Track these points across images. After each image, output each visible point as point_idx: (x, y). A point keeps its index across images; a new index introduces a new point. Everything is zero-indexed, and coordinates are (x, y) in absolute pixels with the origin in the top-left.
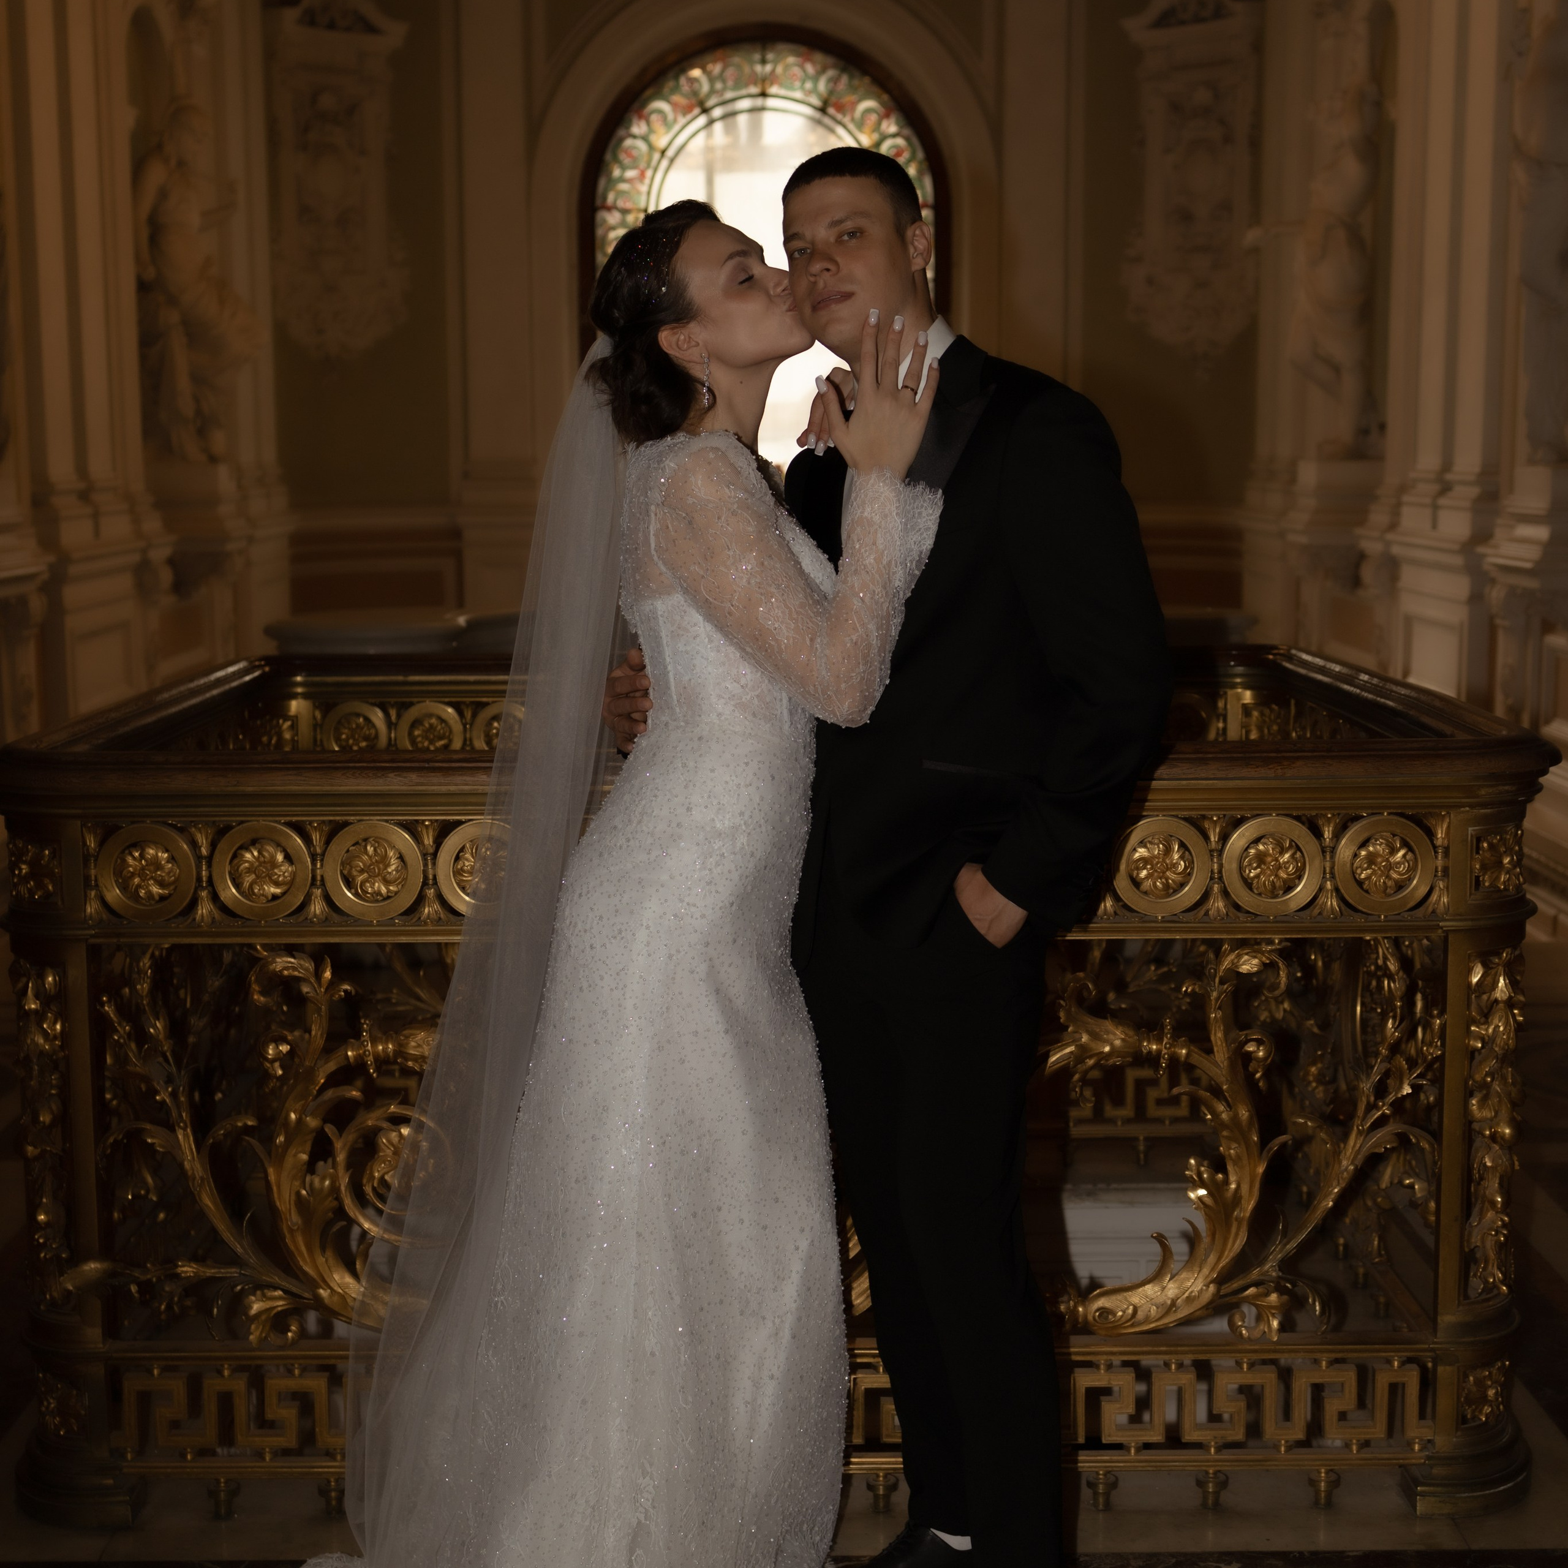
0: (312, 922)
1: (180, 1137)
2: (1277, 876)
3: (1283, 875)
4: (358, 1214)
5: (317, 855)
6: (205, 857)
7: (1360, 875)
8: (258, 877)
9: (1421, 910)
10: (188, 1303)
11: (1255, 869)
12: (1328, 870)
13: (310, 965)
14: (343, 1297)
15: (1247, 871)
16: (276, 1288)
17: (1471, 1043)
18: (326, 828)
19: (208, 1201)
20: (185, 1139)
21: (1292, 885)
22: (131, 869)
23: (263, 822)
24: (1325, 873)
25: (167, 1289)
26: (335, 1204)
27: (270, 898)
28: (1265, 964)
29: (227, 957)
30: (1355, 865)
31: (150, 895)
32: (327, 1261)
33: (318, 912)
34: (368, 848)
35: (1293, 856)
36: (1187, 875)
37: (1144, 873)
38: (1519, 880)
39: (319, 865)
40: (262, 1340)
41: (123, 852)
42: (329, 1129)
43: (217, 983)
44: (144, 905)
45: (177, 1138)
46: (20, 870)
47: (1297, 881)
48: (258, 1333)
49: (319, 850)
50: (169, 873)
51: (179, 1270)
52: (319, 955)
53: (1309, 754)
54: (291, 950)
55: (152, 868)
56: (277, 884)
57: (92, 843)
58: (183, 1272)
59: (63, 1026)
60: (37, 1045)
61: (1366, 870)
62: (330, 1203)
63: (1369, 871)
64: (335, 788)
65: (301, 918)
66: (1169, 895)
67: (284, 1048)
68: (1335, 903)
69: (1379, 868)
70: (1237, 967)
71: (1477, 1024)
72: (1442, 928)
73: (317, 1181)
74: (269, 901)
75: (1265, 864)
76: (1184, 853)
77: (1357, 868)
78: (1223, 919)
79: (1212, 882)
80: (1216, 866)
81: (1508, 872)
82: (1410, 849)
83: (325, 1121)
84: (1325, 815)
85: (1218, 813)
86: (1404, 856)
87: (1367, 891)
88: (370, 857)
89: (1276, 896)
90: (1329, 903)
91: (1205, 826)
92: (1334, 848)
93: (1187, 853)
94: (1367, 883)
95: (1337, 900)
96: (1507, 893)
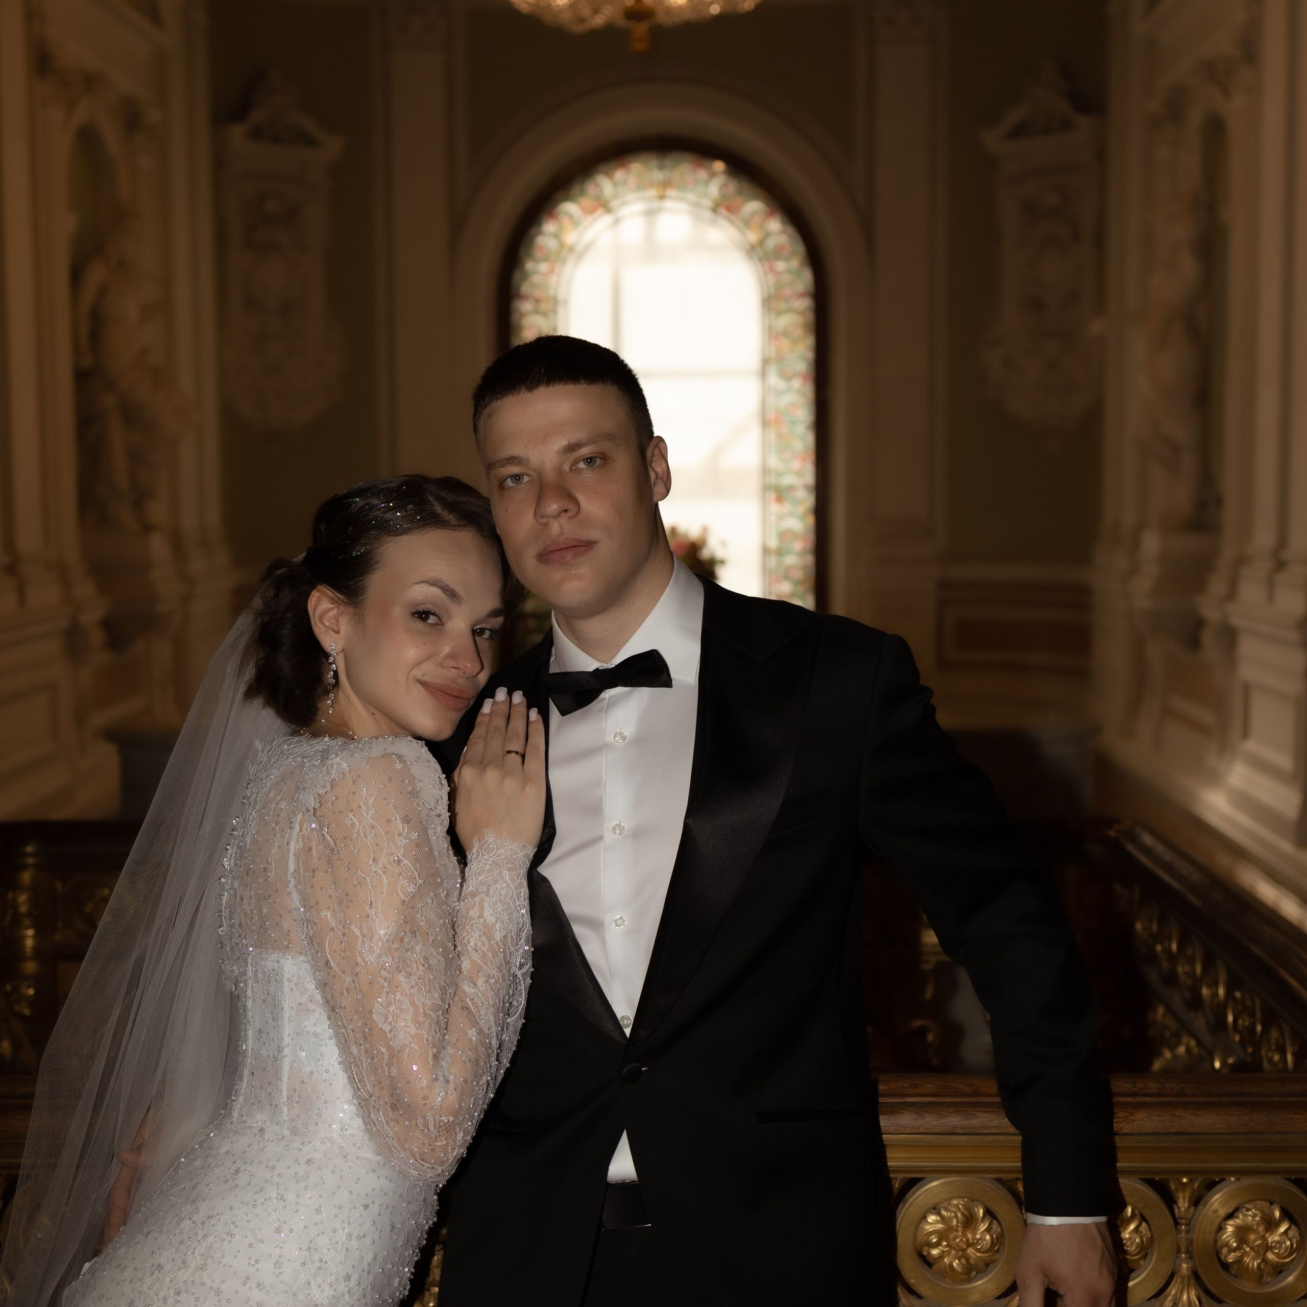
7: (1226, 1257)
12: (1183, 1248)
24: (1179, 1252)
30: (1221, 1243)
35: (1136, 1231)
36: (993, 1252)
37: (936, 1251)
47: (1141, 1262)
53: (1154, 1100)
61: (1235, 1250)
63: (1238, 1254)
66: (970, 1279)
68: (1193, 1294)
69: (1252, 1249)
76: (990, 1224)
77: (1222, 1247)
82: (1294, 1223)
84: (1179, 1181)
86: (1286, 1232)
87: (1236, 1277)
90: (1185, 1297)
91: (1017, 1188)
92: (1191, 1220)
93: (995, 1222)
94: (1235, 1267)
95: (1196, 1290)
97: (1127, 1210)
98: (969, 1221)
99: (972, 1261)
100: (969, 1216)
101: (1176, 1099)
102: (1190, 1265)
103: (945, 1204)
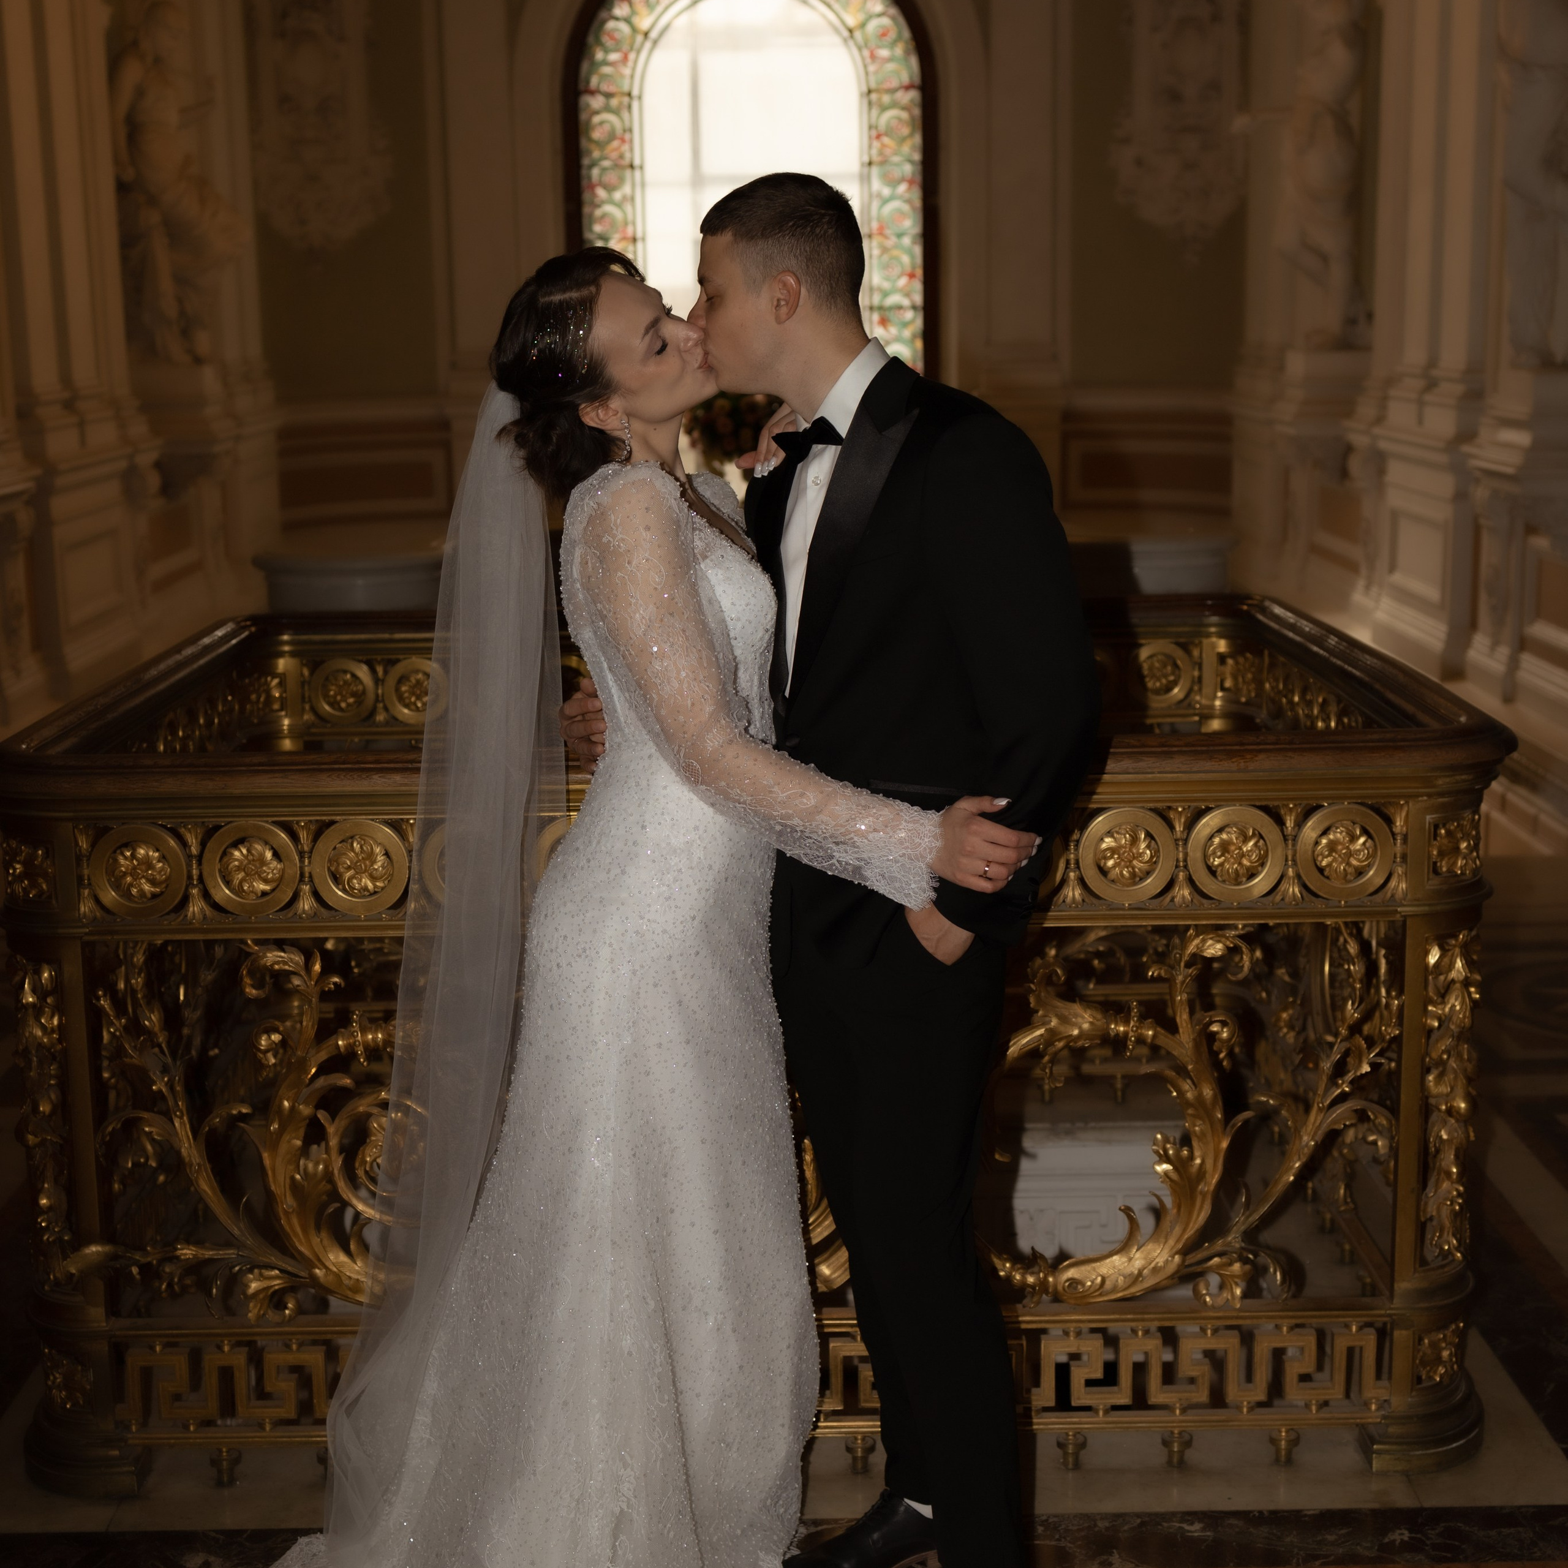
0: (301, 918)
1: (177, 1124)
2: (1240, 864)
3: (1245, 862)
4: (350, 1195)
5: (305, 852)
6: (195, 856)
7: (1321, 862)
8: (247, 874)
9: (1380, 895)
10: (188, 1281)
11: (1219, 857)
12: (1290, 858)
13: (299, 958)
14: (338, 1276)
15: (1212, 860)
16: (273, 1268)
17: (1429, 1021)
18: (313, 827)
19: (206, 1186)
20: (181, 1126)
21: (1254, 872)
22: (123, 869)
23: (252, 821)
24: (1287, 860)
25: (167, 1270)
26: (329, 1187)
27: (260, 894)
28: (1228, 948)
29: (219, 951)
30: (1316, 853)
31: (142, 893)
32: (321, 1241)
33: (306, 907)
34: (355, 845)
35: (1256, 844)
36: (1153, 863)
37: (1110, 863)
38: (1476, 864)
39: (307, 861)
40: (260, 1317)
41: (115, 852)
42: (322, 1115)
43: (209, 978)
44: (136, 902)
45: (174, 1126)
46: (15, 869)
47: (1260, 868)
48: (256, 1311)
49: (306, 848)
50: (160, 872)
51: (179, 1252)
52: (308, 949)
53: (1272, 747)
54: (280, 944)
55: (143, 867)
56: (266, 881)
57: (84, 844)
58: (182, 1254)
59: (60, 1020)
60: (35, 1037)
61: (1327, 857)
62: (324, 1186)
63: (1330, 859)
64: (320, 789)
65: (290, 915)
66: (1135, 884)
67: (276, 1037)
68: (1296, 890)
69: (1340, 856)
70: (1202, 951)
71: (1434, 1004)
72: (1400, 913)
73: (310, 1166)
74: (258, 897)
75: (1228, 853)
76: (1150, 843)
77: (1318, 856)
78: (1188, 906)
79: (1177, 869)
80: (1181, 855)
81: (1464, 858)
82: (1370, 837)
83: (317, 1107)
84: (1287, 806)
85: (1183, 804)
86: (1364, 844)
87: (1328, 878)
88: (357, 854)
89: (1239, 884)
90: (1291, 890)
91: (1170, 816)
92: (1296, 836)
93: (1153, 842)
94: (1327, 869)
95: (1299, 887)
96: (1464, 878)
97: (1250, 831)
98: (1134, 841)
99: (1137, 870)
100: (1134, 837)
101: (1288, 746)
102: (1295, 871)
103: (1117, 829)
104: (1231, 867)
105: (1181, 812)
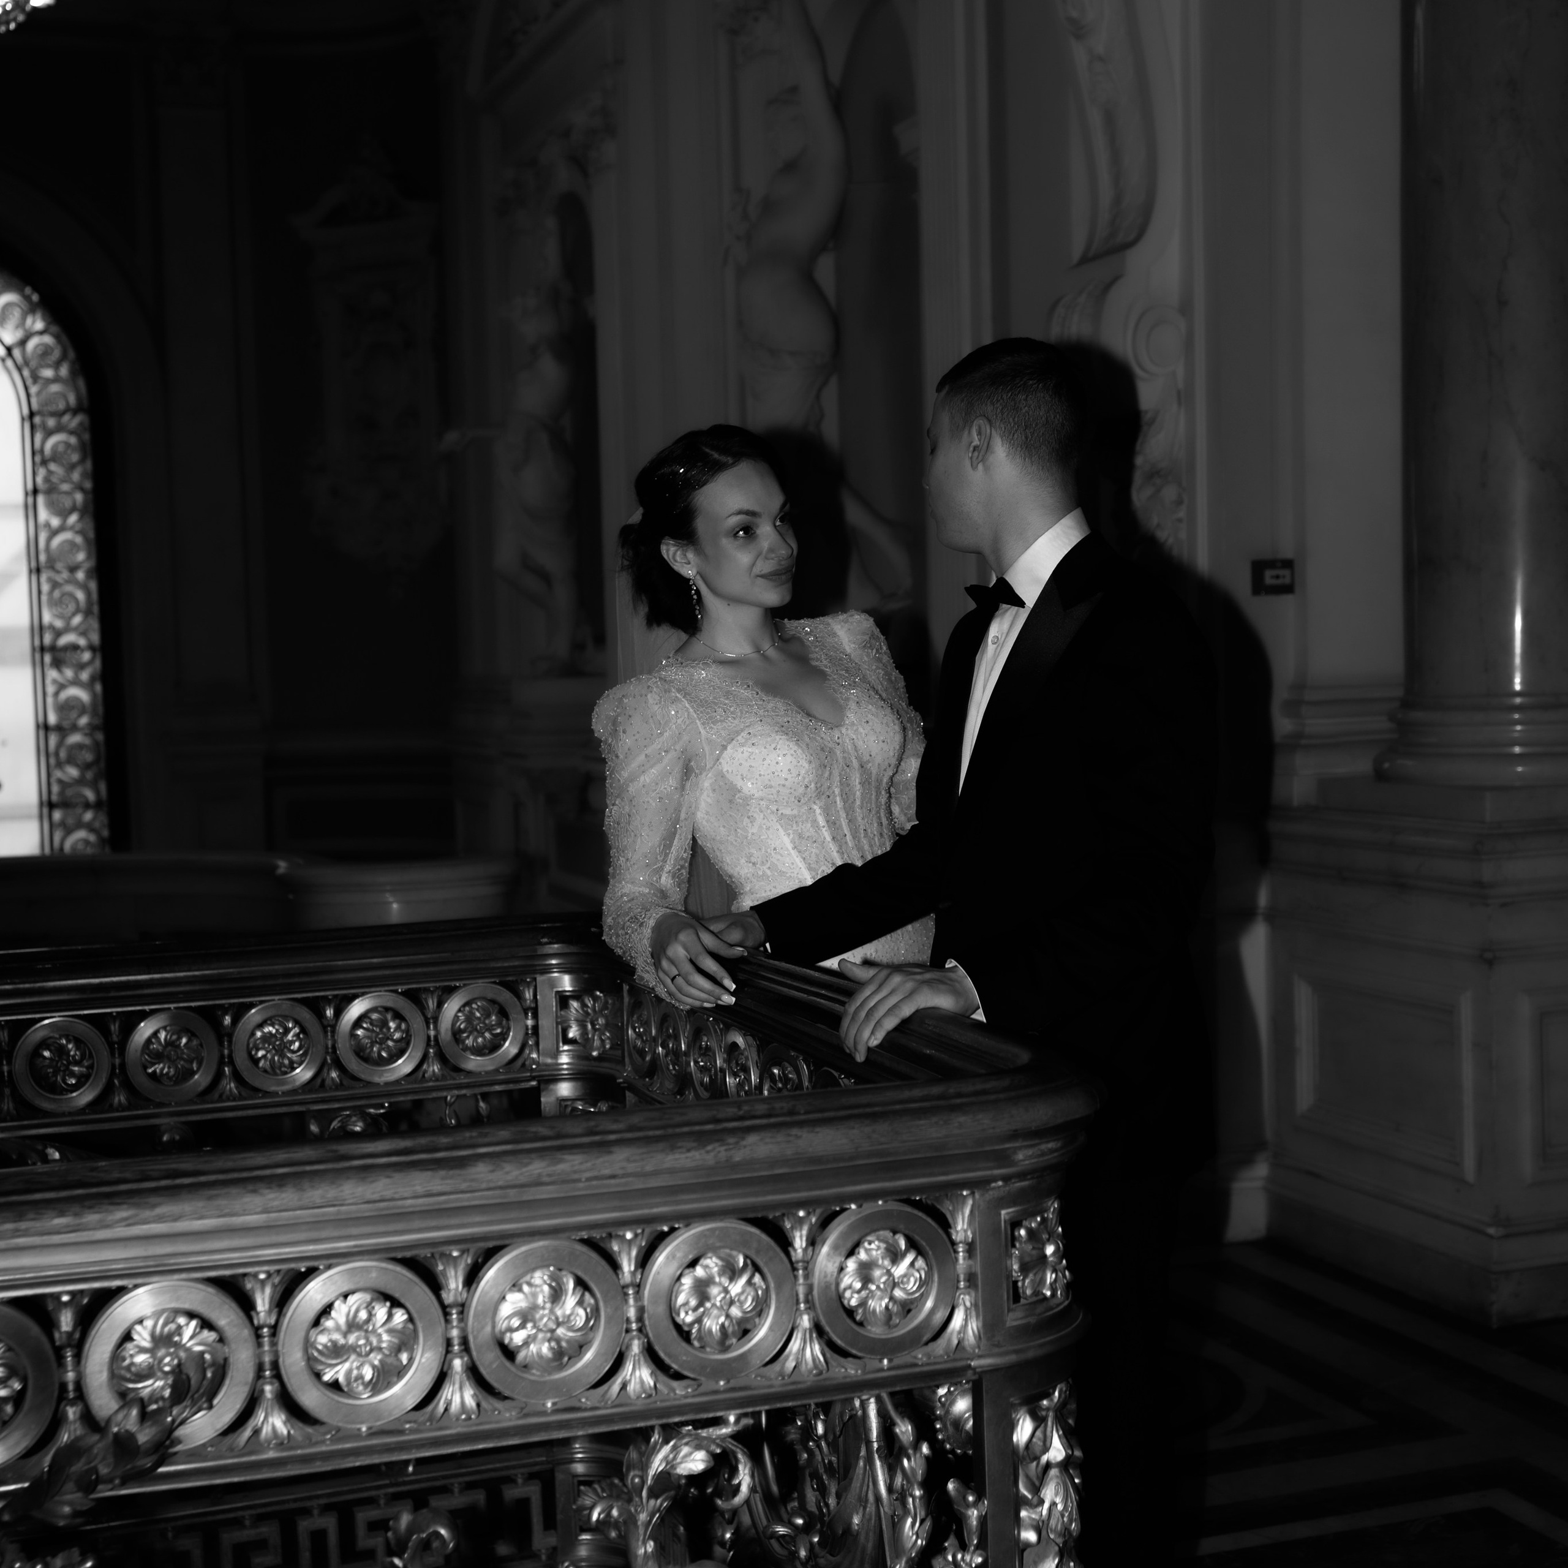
2: (728, 1316)
3: (736, 1312)
7: (849, 1300)
11: (693, 1309)
12: (802, 1298)
15: (682, 1315)
17: (1023, 1534)
21: (748, 1326)
24: (797, 1303)
28: (714, 1456)
30: (843, 1286)
35: (749, 1282)
36: (588, 1329)
37: (519, 1337)
47: (757, 1320)
61: (858, 1291)
63: (864, 1293)
66: (562, 1367)
68: (816, 1349)
69: (878, 1287)
70: (674, 1467)
71: (1028, 1505)
75: (708, 1300)
76: (583, 1295)
78: (650, 1396)
79: (629, 1336)
80: (632, 1313)
81: (1055, 1271)
82: (920, 1252)
84: (796, 1215)
85: (634, 1227)
86: (912, 1264)
87: (861, 1324)
89: (728, 1348)
90: (808, 1350)
91: (612, 1249)
92: (808, 1262)
93: (587, 1295)
94: (860, 1311)
95: (819, 1344)
96: (1054, 1302)
97: (738, 1260)
98: (557, 1295)
99: (564, 1344)
100: (557, 1288)
101: (788, 1119)
102: (811, 1316)
103: (527, 1278)
104: (713, 1324)
105: (630, 1242)
